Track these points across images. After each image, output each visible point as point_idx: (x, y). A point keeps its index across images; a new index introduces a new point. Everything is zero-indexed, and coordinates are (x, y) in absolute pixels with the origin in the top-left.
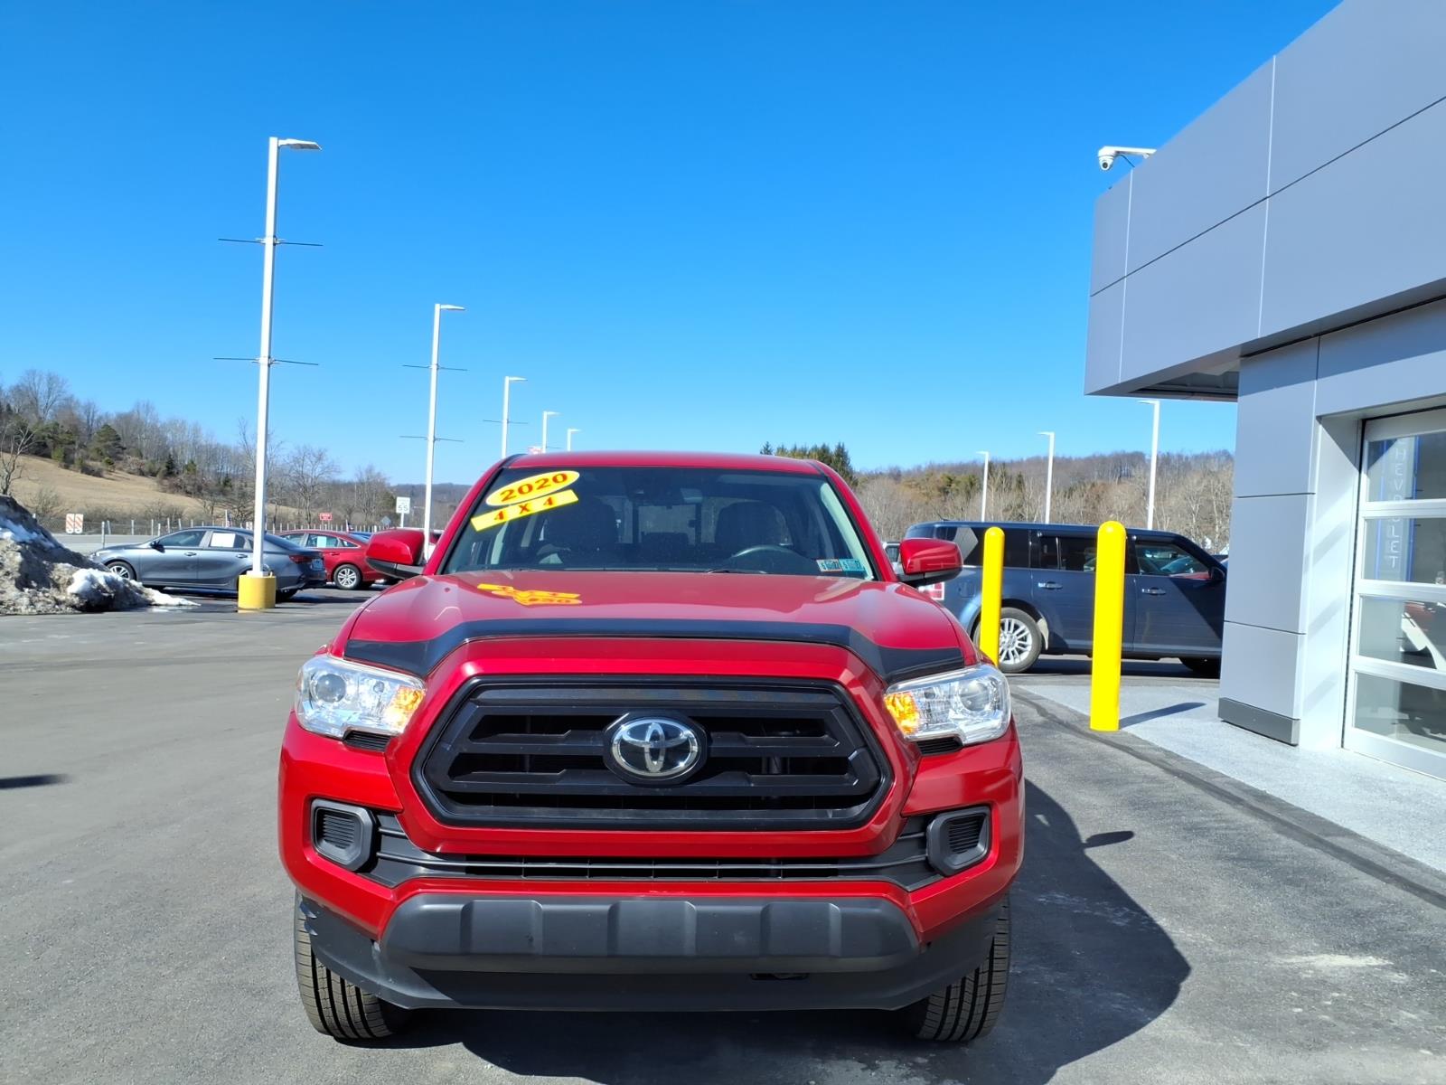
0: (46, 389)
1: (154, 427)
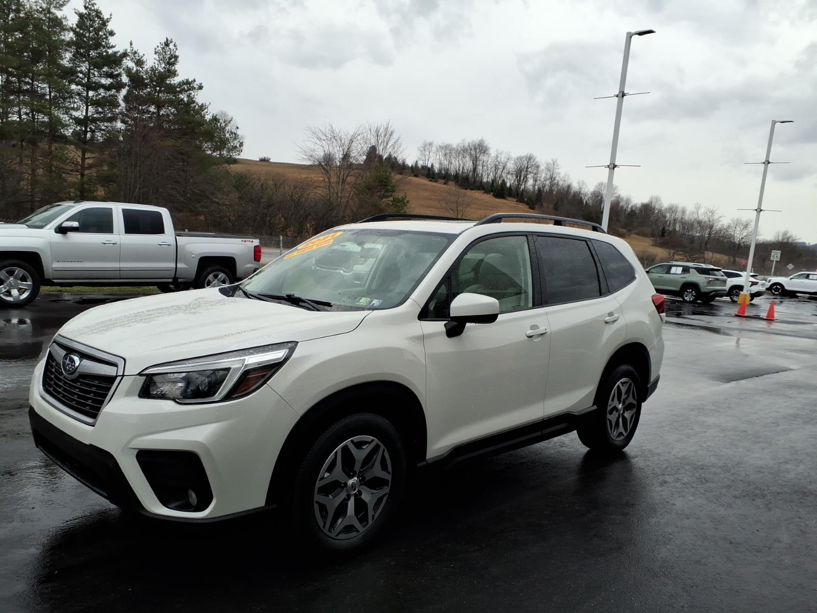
1: (660, 211)
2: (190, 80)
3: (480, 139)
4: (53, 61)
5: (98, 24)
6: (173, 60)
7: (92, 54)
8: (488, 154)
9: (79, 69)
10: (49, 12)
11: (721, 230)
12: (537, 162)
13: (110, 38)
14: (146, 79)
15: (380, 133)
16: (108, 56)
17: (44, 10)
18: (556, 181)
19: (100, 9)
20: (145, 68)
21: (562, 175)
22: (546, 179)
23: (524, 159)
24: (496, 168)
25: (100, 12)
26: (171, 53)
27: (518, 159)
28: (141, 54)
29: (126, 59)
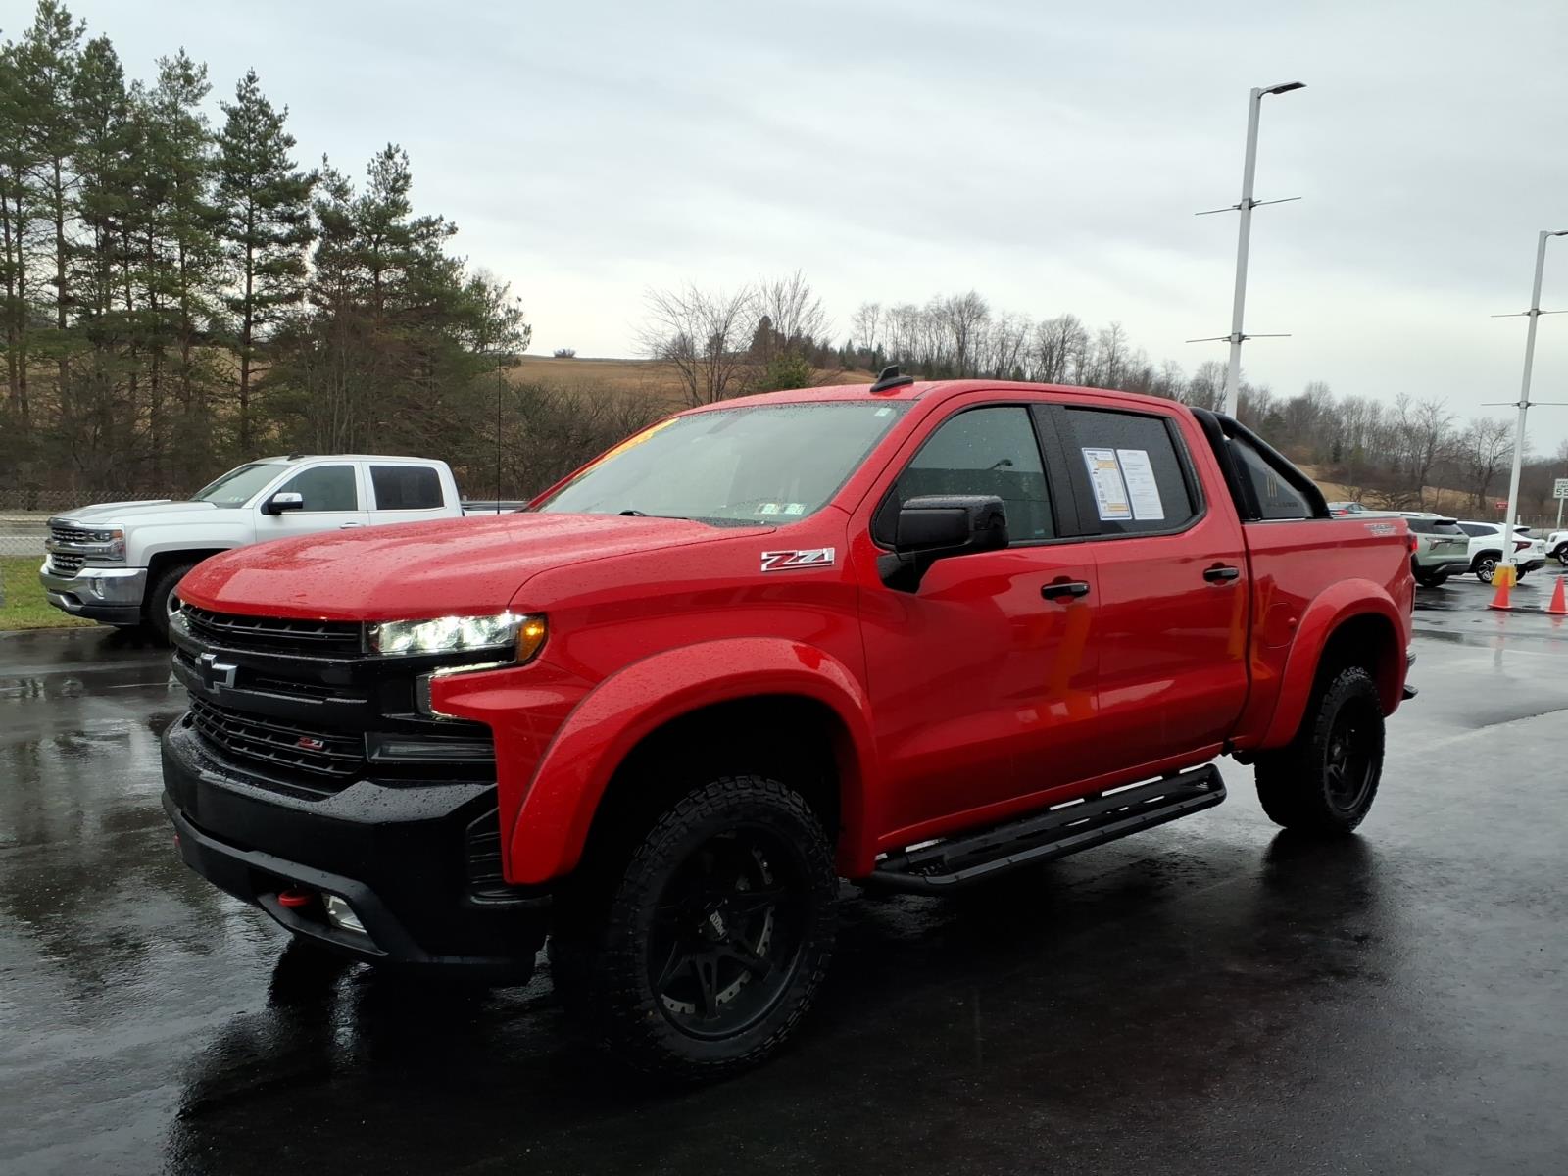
0: (1221, 381)
1: (1328, 411)
2: (433, 219)
3: (968, 292)
4: (186, 199)
5: (264, 126)
6: (401, 183)
7: (254, 182)
8: (986, 319)
9: (232, 210)
10: (176, 111)
11: (1451, 444)
12: (1082, 329)
13: (286, 150)
14: (353, 221)
15: (782, 295)
16: (285, 184)
17: (166, 107)
18: (1121, 365)
19: (267, 99)
20: (351, 202)
21: (1132, 351)
22: (1100, 362)
23: (1057, 325)
24: (1003, 344)
25: (267, 103)
26: (397, 170)
27: (1044, 326)
28: (343, 177)
29: (317, 187)
